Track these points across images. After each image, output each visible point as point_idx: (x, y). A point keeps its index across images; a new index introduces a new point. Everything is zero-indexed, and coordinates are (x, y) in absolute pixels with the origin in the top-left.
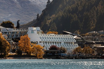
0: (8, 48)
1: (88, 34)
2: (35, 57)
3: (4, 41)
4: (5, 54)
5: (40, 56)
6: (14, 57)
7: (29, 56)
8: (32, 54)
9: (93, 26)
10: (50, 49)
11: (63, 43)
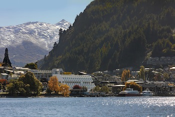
0: (40, 87)
1: (94, 73)
2: (62, 95)
3: (37, 81)
4: (37, 93)
5: (66, 95)
6: (45, 95)
7: (57, 95)
8: (59, 93)
9: (98, 66)
10: (73, 88)
11: (82, 83)
